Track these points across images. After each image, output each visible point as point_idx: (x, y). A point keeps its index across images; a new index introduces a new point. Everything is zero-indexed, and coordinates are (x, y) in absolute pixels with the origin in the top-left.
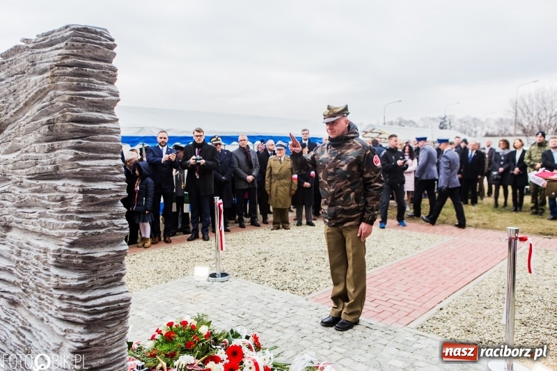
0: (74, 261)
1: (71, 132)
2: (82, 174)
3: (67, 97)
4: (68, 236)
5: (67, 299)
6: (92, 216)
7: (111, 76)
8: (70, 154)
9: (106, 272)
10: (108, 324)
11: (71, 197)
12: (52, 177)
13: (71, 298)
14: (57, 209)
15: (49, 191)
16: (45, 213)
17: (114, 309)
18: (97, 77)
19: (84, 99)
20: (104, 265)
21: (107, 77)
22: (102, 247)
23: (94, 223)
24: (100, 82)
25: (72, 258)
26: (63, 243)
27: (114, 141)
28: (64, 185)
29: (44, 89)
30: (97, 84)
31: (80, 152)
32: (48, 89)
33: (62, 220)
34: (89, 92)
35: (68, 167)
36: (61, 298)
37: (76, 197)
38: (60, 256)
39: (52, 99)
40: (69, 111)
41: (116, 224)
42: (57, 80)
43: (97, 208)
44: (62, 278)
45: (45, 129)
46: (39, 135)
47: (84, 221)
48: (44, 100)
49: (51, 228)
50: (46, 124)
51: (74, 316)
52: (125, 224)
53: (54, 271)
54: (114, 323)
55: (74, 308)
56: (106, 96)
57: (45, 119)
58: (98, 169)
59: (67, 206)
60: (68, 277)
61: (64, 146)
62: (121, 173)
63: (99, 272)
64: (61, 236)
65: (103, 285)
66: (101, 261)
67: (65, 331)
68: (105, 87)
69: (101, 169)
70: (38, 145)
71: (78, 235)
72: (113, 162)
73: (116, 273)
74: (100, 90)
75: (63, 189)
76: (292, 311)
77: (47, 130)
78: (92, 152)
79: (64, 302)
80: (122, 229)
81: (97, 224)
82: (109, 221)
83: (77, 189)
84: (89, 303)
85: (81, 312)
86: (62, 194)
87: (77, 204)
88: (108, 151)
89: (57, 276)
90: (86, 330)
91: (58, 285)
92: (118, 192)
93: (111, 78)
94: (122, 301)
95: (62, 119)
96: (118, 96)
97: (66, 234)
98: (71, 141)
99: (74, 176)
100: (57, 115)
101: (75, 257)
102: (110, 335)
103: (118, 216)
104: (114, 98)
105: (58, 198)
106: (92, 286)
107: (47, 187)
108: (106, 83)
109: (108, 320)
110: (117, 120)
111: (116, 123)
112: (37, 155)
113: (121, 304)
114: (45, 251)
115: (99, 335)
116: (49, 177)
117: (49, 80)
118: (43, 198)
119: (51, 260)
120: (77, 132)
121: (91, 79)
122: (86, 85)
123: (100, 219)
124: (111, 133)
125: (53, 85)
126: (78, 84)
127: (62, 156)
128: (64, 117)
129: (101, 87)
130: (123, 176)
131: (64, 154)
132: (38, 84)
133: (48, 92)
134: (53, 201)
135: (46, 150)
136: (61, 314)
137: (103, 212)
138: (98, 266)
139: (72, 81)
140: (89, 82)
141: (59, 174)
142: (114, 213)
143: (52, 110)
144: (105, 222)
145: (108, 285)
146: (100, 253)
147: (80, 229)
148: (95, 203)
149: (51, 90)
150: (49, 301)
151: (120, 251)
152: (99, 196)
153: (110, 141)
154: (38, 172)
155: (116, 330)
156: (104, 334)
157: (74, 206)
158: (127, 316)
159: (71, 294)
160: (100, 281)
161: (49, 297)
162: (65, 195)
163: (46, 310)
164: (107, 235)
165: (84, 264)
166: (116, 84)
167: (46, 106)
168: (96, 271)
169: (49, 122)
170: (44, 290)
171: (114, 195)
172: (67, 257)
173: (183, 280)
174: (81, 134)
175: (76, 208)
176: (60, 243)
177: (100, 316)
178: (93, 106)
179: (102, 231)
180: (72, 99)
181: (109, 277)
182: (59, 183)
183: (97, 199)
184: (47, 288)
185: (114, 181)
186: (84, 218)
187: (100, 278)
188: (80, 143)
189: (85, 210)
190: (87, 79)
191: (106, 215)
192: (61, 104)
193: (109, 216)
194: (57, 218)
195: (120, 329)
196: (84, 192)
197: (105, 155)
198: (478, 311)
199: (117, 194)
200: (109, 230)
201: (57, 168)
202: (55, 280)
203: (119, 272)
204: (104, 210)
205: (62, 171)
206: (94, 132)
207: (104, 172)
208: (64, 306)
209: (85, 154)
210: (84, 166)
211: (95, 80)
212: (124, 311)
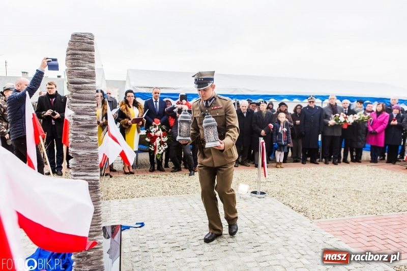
1: (73, 88)
2: (74, 110)
6: (78, 132)
7: (91, 58)
9: (87, 163)
19: (74, 72)
20: (86, 160)
21: (89, 59)
22: (84, 149)
23: (78, 136)
24: (84, 62)
27: (91, 94)
31: (72, 99)
34: (77, 68)
37: (72, 122)
41: (90, 138)
43: (81, 129)
56: (86, 70)
58: (81, 109)
63: (83, 163)
65: (85, 170)
66: (84, 157)
68: (87, 65)
71: (71, 141)
72: (89, 105)
73: (92, 165)
74: (84, 66)
76: (293, 227)
80: (93, 141)
88: (88, 99)
92: (91, 121)
93: (91, 60)
94: (93, 180)
103: (93, 134)
104: (92, 70)
106: (79, 169)
108: (88, 63)
110: (95, 82)
111: (93, 84)
113: (93, 182)
122: (76, 64)
123: (82, 134)
124: (90, 89)
138: (83, 159)
139: (70, 62)
140: (79, 62)
142: (91, 132)
144: (84, 136)
145: (88, 171)
146: (80, 152)
152: (80, 122)
153: (88, 93)
160: (84, 168)
164: (85, 144)
166: (95, 63)
171: (88, 122)
178: (81, 75)
179: (82, 141)
180: (70, 71)
181: (89, 166)
183: (79, 124)
185: (90, 115)
186: (74, 133)
187: (84, 166)
188: (72, 94)
189: (74, 129)
190: (76, 61)
191: (85, 132)
196: (74, 119)
197: (86, 101)
200: (86, 141)
204: (84, 130)
206: (80, 89)
207: (85, 110)
209: (75, 100)
210: (74, 106)
211: (81, 61)
212: (95, 185)
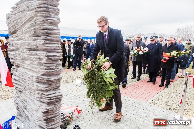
0: (44, 81)
1: (43, 33)
2: (47, 49)
3: (41, 20)
4: (41, 72)
5: (41, 94)
6: (50, 65)
7: (57, 12)
8: (42, 42)
9: (54, 85)
10: (55, 103)
11: (42, 58)
12: (35, 50)
13: (42, 94)
14: (37, 62)
15: (34, 55)
16: (32, 63)
17: (57, 98)
18: (52, 12)
19: (48, 21)
20: (54, 83)
21: (56, 13)
22: (53, 76)
23: (51, 68)
24: (53, 14)
25: (43, 80)
26: (39, 74)
27: (58, 37)
28: (40, 53)
29: (33, 17)
30: (52, 15)
31: (46, 41)
32: (34, 17)
33: (39, 66)
34: (49, 18)
35: (41, 47)
36: (38, 94)
37: (44, 58)
38: (38, 79)
39: (35, 21)
40: (42, 25)
41: (58, 68)
42: (38, 13)
43: (52, 62)
44: (39, 87)
45: (33, 32)
46: (30, 34)
47: (47, 67)
48: (32, 21)
49: (35, 68)
50: (33, 30)
51: (43, 100)
52: (61, 68)
53: (36, 84)
54: (57, 103)
55: (43, 97)
56: (56, 20)
57: (33, 28)
58: (52, 48)
59: (41, 61)
60: (41, 87)
61: (40, 39)
62: (60, 49)
63: (52, 85)
64: (39, 72)
65: (53, 90)
66: (53, 81)
67: (40, 105)
69: (53, 48)
70: (30, 38)
71: (45, 72)
72: (58, 45)
73: (58, 86)
74: (54, 18)
75: (39, 55)
77: (34, 32)
78: (50, 41)
79: (39, 95)
81: (52, 68)
82: (56, 67)
83: (45, 55)
84: (49, 96)
85: (45, 99)
86: (39, 57)
87: (45, 60)
88: (56, 41)
89: (37, 86)
90: (47, 105)
91: (37, 89)
92: (59, 56)
93: (57, 13)
94: (60, 95)
95: (39, 28)
96: (59, 20)
97: (40, 71)
98: (43, 37)
99: (44, 50)
100: (38, 27)
101: (44, 80)
102: (56, 107)
104: (58, 21)
105: (38, 58)
106: (50, 90)
107: (33, 54)
108: (55, 15)
109: (55, 102)
110: (59, 29)
111: (59, 30)
112: (30, 42)
113: (60, 97)
114: (32, 76)
115: (52, 107)
116: (34, 50)
117: (35, 13)
118: (32, 58)
119: (35, 80)
120: (45, 33)
121: (50, 13)
122: (48, 15)
123: (53, 66)
124: (57, 34)
125: (36, 15)
126: (46, 15)
127: (39, 42)
128: (40, 27)
129: (54, 16)
130: (61, 51)
131: (40, 41)
132: (30, 15)
133: (34, 18)
134: (35, 59)
135: (33, 40)
136: (39, 99)
137: (54, 64)
138: (52, 83)
139: (43, 13)
140: (50, 14)
141: (38, 49)
142: (58, 64)
143: (35, 25)
144: (55, 67)
145: (55, 90)
146: (52, 78)
147: (46, 70)
148: (51, 60)
149: (35, 17)
150: (34, 94)
151: (60, 78)
152: (52, 58)
153: (57, 37)
154: (30, 48)
155: (58, 105)
156: (53, 107)
157: (44, 61)
158: (61, 100)
159: (42, 93)
160: (52, 88)
161: (34, 92)
162: (40, 57)
163: (33, 96)
164: (55, 72)
165: (47, 82)
166: (59, 15)
167: (33, 23)
168: (51, 85)
169: (34, 30)
170: (32, 90)
171: (58, 57)
172: (41, 80)
173: (72, 83)
174: (46, 34)
175: (44, 62)
176: (38, 74)
177: (52, 101)
178: (51, 24)
179: (53, 71)
180: (43, 20)
181: (55, 87)
182: (38, 52)
183: (52, 59)
184: (33, 89)
185: (58, 52)
186: (47, 66)
187: (52, 87)
188: (46, 38)
189: (47, 63)
190: (49, 13)
191: (55, 65)
192: (39, 22)
193: (56, 65)
194: (37, 65)
195: (59, 105)
196: (47, 56)
197: (55, 43)
198: (169, 98)
199: (59, 57)
200: (56, 70)
201: (37, 47)
202: (36, 87)
203: (59, 85)
204: (54, 63)
205: (39, 48)
206: (51, 34)
207: (55, 49)
208: (40, 96)
209: (48, 42)
210: (47, 47)
211: (52, 14)
212: (60, 99)
